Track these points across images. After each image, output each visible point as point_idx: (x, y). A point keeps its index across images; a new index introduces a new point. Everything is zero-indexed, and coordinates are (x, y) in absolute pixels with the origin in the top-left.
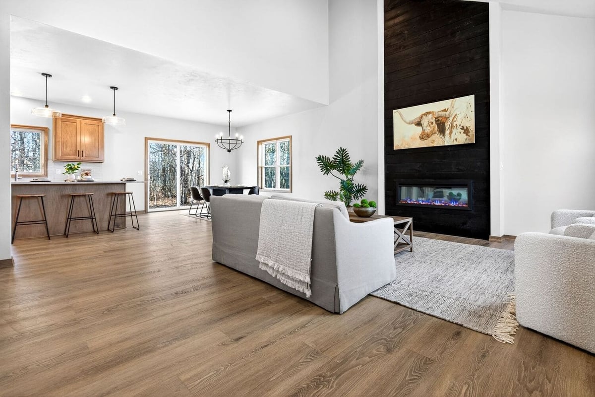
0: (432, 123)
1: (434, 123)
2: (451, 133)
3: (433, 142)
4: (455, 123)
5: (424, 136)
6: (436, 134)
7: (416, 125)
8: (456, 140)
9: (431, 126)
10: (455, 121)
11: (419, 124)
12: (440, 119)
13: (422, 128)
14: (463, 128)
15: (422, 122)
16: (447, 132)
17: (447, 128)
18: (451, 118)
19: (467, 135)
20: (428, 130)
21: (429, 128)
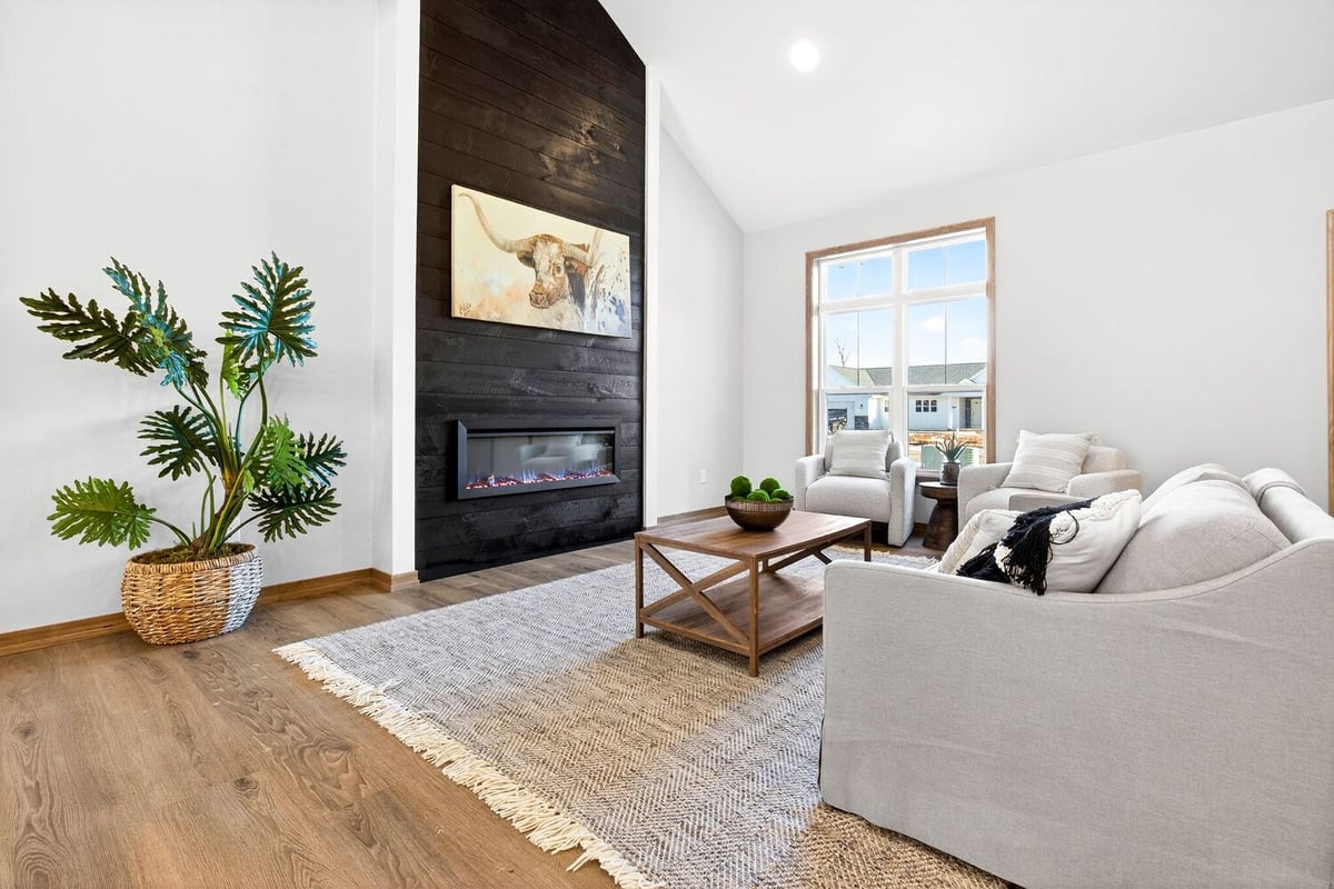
0: (559, 269)
1: (562, 268)
2: (594, 306)
3: (560, 317)
4: (601, 286)
5: (540, 298)
6: (566, 301)
7: (520, 259)
8: (603, 323)
9: (557, 275)
10: (602, 282)
11: (528, 259)
12: (575, 265)
13: (537, 272)
14: (614, 301)
15: (537, 257)
16: (588, 301)
17: (588, 291)
18: (595, 271)
19: (621, 319)
20: (550, 283)
21: (552, 280)
